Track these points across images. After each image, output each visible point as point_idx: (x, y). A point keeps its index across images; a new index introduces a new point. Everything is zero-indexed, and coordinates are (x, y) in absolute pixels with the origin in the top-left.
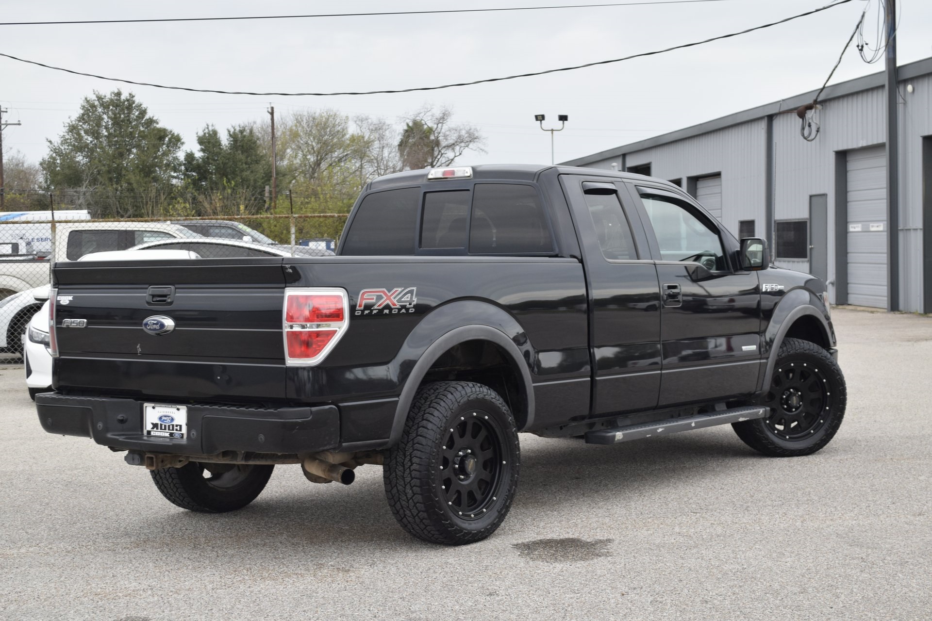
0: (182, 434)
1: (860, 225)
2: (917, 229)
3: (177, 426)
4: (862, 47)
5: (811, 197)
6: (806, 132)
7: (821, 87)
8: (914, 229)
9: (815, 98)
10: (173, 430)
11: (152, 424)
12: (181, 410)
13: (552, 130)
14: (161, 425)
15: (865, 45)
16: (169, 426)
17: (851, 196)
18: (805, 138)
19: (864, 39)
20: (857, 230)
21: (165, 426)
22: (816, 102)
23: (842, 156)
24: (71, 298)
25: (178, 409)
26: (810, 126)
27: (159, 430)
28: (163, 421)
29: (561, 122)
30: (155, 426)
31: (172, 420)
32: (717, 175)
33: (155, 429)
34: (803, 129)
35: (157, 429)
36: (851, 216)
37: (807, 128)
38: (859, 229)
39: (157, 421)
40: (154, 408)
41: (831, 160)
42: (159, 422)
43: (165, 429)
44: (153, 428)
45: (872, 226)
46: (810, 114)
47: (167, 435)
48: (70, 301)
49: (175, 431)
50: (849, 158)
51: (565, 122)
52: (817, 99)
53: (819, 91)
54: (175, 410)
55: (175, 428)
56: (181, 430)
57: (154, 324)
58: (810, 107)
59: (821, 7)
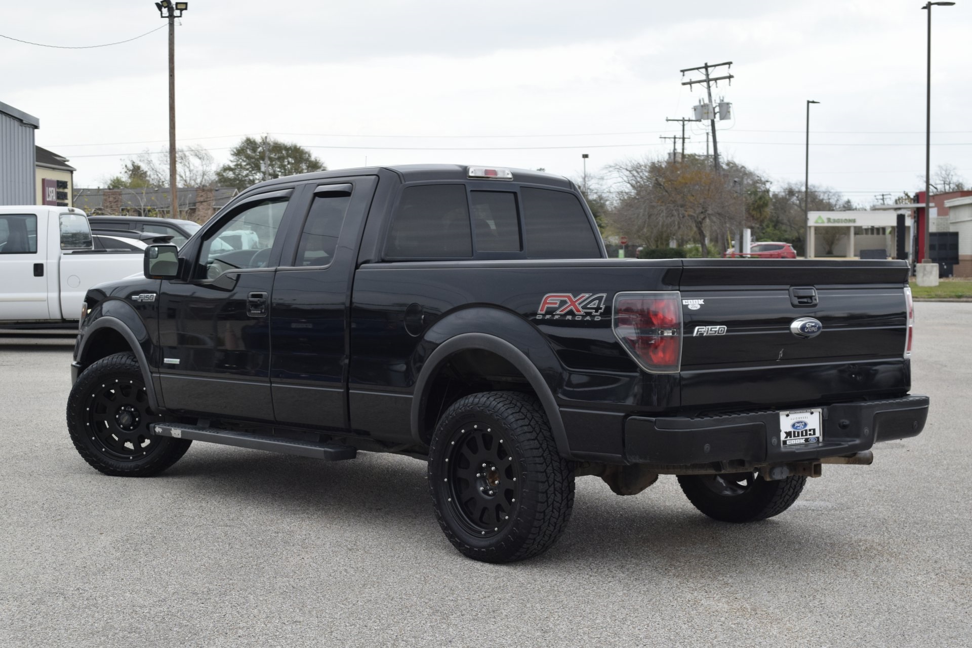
0: (818, 438)
3: (810, 430)
10: (806, 435)
11: (786, 433)
12: (814, 413)
14: (794, 432)
16: (802, 432)
21: (798, 433)
24: (701, 302)
25: (812, 413)
27: (793, 438)
28: (796, 428)
30: (788, 434)
31: (806, 425)
33: (789, 438)
35: (791, 437)
39: (790, 429)
40: (787, 415)
42: (792, 430)
43: (798, 436)
44: (786, 437)
47: (803, 441)
48: (700, 305)
49: (808, 437)
54: (808, 415)
55: (808, 432)
56: (814, 434)
57: (812, 326)
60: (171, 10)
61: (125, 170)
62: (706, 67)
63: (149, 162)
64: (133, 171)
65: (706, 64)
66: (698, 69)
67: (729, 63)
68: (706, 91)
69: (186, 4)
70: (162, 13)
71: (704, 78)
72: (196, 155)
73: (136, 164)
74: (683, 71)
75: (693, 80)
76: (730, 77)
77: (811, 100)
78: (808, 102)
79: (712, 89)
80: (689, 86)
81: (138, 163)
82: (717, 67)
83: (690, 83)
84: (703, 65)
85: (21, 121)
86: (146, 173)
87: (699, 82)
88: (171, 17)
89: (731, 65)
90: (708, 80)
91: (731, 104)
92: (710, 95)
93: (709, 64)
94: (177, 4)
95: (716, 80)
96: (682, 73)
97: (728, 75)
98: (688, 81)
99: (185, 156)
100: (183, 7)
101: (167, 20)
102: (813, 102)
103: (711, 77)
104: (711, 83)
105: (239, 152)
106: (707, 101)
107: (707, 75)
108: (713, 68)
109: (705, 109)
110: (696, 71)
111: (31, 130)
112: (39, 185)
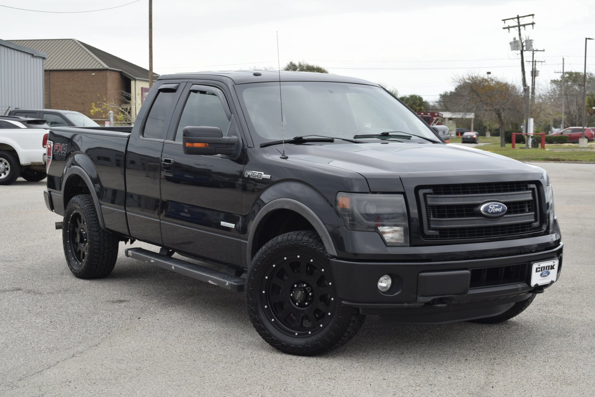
62: (518, 18)
65: (518, 16)
66: (513, 19)
67: (533, 15)
68: (518, 32)
71: (517, 24)
74: (504, 20)
75: (510, 26)
76: (533, 24)
77: (588, 38)
78: (586, 39)
79: (521, 31)
80: (507, 30)
82: (525, 18)
83: (508, 28)
84: (516, 17)
85: (33, 55)
87: (514, 27)
89: (534, 16)
90: (519, 26)
91: (533, 40)
92: (520, 35)
93: (520, 16)
95: (524, 25)
96: (503, 21)
97: (532, 22)
98: (507, 26)
102: (589, 39)
103: (521, 24)
104: (521, 27)
106: (518, 39)
107: (519, 23)
108: (522, 18)
109: (516, 44)
110: (512, 20)
111: (41, 60)
112: (139, 91)
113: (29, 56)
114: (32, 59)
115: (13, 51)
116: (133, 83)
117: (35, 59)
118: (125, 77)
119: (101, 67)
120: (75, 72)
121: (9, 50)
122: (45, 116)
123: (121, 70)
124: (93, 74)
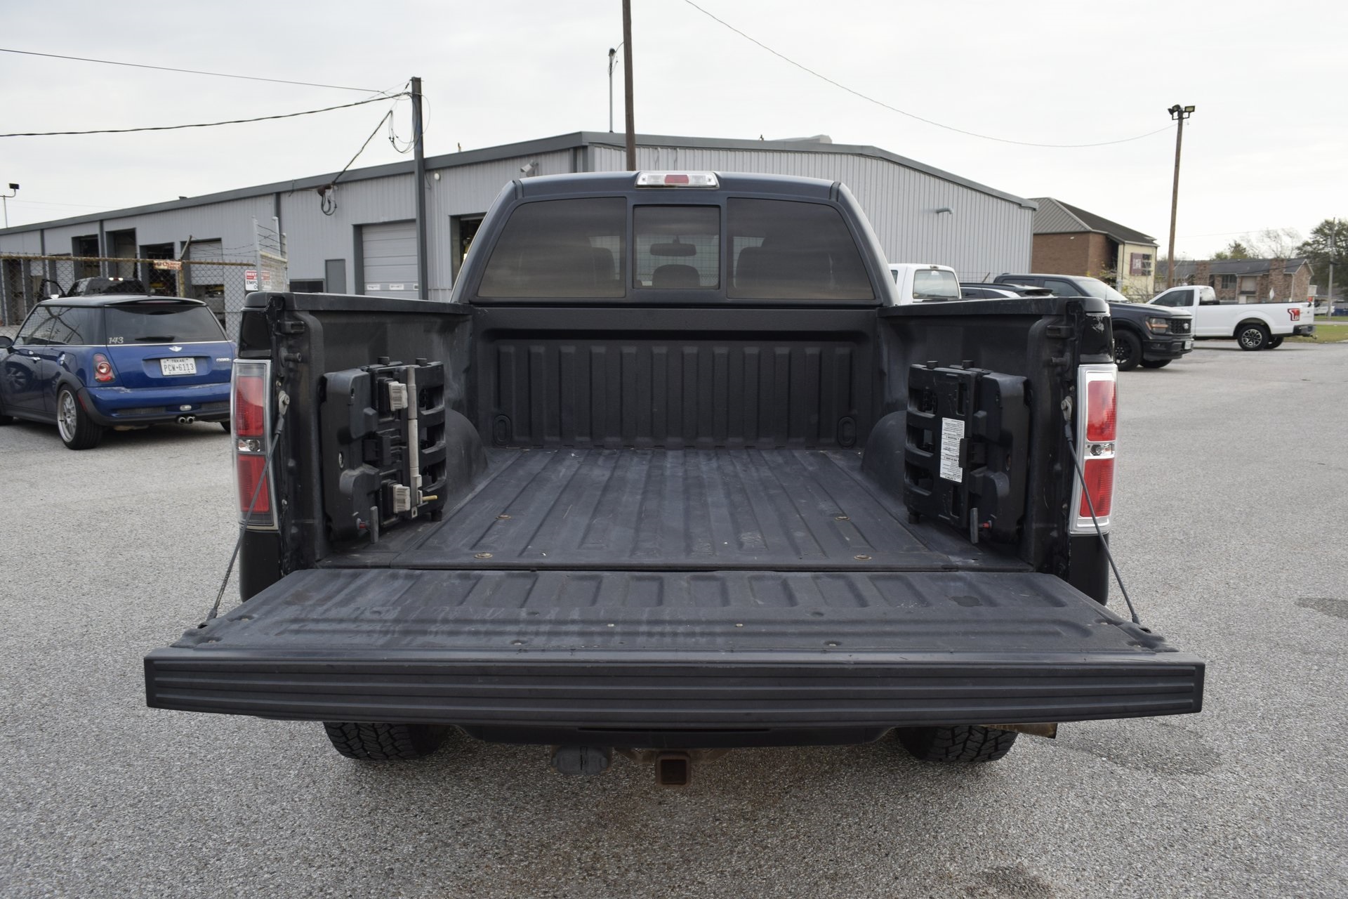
1: (378, 285)
2: (445, 290)
4: (393, 139)
5: (327, 261)
6: (326, 207)
7: (342, 170)
8: (442, 290)
9: (333, 180)
13: (4, 196)
15: (395, 138)
17: (367, 262)
18: (325, 212)
19: (395, 133)
20: (375, 289)
22: (334, 183)
23: (359, 229)
26: (329, 202)
29: (13, 190)
32: (218, 240)
34: (322, 205)
36: (367, 278)
37: (327, 203)
38: (378, 289)
41: (350, 233)
45: (392, 287)
46: (329, 193)
50: (365, 230)
51: (17, 190)
52: (335, 180)
53: (338, 175)
58: (328, 187)
59: (360, 101)
60: (1180, 113)
61: (1229, 247)
63: (1248, 241)
64: (1235, 248)
69: (1194, 107)
70: (1173, 117)
72: (1288, 235)
73: (1237, 243)
81: (1239, 242)
85: (1020, 205)
86: (1245, 249)
88: (1181, 118)
94: (1186, 108)
99: (1278, 235)
100: (1191, 109)
101: (1177, 121)
105: (1319, 231)
111: (1030, 211)
112: (1127, 258)
113: (1016, 207)
114: (1019, 210)
115: (995, 200)
116: (1121, 247)
117: (1023, 210)
118: (1111, 240)
119: (1082, 230)
120: (1050, 236)
121: (991, 198)
122: (1047, 283)
123: (1106, 232)
124: (1072, 238)
